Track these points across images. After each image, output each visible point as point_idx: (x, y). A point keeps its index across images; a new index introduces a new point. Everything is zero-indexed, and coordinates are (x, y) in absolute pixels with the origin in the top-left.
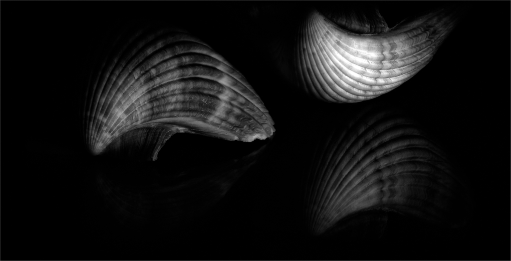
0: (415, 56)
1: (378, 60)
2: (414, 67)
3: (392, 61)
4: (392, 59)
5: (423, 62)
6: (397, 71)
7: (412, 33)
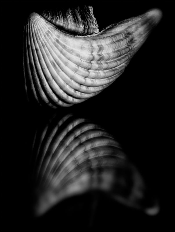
0: (116, 61)
1: (88, 60)
2: (113, 72)
3: (99, 62)
4: (99, 60)
5: (120, 70)
6: (102, 73)
7: (116, 38)
